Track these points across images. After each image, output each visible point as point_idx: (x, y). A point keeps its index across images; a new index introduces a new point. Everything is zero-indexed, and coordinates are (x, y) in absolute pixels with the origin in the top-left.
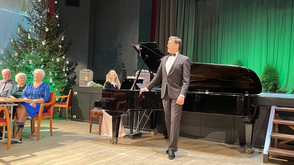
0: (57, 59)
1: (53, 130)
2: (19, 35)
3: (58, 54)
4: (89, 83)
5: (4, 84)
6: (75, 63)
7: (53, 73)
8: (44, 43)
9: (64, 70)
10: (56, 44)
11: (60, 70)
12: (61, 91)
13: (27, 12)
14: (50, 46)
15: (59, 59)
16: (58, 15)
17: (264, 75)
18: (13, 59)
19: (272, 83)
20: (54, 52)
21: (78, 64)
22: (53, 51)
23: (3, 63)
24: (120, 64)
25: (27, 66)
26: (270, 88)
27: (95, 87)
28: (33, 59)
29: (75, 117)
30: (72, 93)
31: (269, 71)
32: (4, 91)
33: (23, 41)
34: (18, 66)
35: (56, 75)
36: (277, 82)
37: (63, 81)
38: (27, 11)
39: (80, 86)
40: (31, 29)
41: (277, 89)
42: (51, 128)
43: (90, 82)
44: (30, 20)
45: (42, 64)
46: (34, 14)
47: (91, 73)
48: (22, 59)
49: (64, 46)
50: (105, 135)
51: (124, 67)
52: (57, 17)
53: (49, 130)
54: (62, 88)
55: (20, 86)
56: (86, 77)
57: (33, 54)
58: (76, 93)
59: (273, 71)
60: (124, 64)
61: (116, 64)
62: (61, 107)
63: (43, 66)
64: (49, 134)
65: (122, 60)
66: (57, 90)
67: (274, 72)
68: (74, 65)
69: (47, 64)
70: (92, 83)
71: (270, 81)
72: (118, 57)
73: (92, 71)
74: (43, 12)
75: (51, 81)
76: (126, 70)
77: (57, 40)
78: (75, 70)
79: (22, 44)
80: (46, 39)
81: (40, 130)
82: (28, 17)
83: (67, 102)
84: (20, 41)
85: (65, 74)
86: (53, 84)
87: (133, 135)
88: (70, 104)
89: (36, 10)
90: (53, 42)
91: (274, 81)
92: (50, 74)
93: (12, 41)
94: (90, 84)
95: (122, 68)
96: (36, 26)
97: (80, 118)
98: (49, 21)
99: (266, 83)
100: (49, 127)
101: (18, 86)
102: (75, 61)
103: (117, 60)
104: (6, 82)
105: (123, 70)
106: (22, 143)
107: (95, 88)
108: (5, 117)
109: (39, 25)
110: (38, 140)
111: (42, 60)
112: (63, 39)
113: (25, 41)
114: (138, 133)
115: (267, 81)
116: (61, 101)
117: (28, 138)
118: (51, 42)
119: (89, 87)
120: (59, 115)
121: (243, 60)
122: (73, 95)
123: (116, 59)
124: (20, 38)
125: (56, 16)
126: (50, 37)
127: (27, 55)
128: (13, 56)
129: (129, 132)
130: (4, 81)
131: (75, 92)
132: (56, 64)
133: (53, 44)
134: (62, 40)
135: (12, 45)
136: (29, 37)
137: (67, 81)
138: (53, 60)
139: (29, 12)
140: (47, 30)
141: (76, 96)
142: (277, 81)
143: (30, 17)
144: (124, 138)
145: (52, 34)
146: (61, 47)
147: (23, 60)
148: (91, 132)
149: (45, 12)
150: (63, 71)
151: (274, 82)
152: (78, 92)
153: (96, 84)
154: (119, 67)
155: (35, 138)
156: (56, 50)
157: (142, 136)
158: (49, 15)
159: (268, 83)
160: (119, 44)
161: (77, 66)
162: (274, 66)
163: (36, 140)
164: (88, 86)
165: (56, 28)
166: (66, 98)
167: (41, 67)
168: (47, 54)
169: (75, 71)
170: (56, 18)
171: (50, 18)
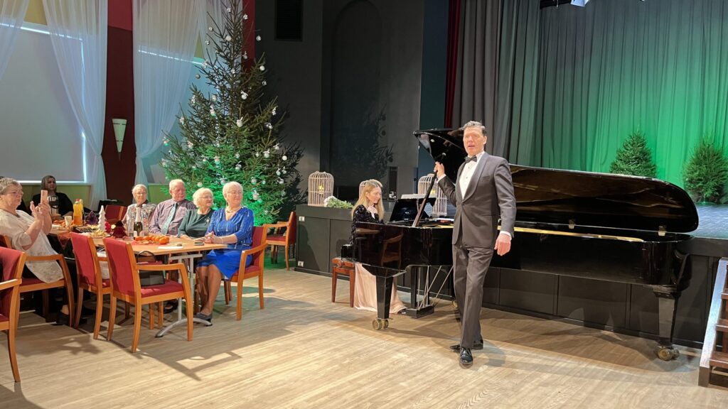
0: (265, 152)
1: (265, 295)
2: (194, 107)
3: (266, 142)
4: (326, 200)
5: (174, 208)
6: (296, 153)
7: (259, 180)
8: (239, 123)
9: (278, 173)
10: (261, 122)
11: (271, 172)
12: (275, 214)
13: (207, 63)
14: (251, 126)
15: (268, 152)
16: (264, 65)
17: (695, 167)
18: (185, 154)
19: (712, 183)
20: (259, 138)
21: (303, 155)
22: (258, 136)
23: (167, 163)
24: (384, 155)
25: (211, 167)
26: (708, 194)
27: (338, 207)
28: (221, 156)
29: (302, 264)
30: (295, 218)
31: (705, 158)
32: (174, 221)
33: (202, 119)
34: (194, 167)
35: (264, 182)
36: (724, 182)
37: (277, 194)
38: (207, 60)
39: (309, 204)
40: (213, 94)
41: (723, 196)
42: (261, 290)
43: (329, 198)
44: (212, 78)
45: (237, 163)
46: (219, 66)
47: (330, 179)
48: (200, 154)
49: (277, 125)
50: (362, 308)
51: (391, 160)
52: (262, 68)
53: (258, 294)
54: (276, 209)
55: (203, 212)
56: (320, 188)
57: (221, 145)
58: (303, 219)
59: (716, 157)
60: (392, 153)
61: (375, 154)
62: (275, 246)
63: (240, 166)
64: (259, 306)
65: (387, 147)
66: (266, 212)
67: (717, 159)
68: (296, 156)
69: (246, 163)
70: (332, 199)
71: (707, 180)
72: (379, 139)
73: (331, 176)
74: (235, 61)
75: (255, 195)
76: (395, 168)
77: (263, 115)
78: (297, 166)
79: (199, 125)
80: (243, 113)
81: (243, 295)
82: (208, 72)
83: (287, 234)
84: (196, 119)
85: (279, 180)
86: (260, 201)
87: (417, 311)
88: (292, 239)
89: (221, 56)
90: (257, 118)
91: (716, 180)
92: (254, 181)
93: (182, 120)
94: (329, 201)
95: (388, 162)
96: (223, 89)
97: (312, 267)
98: (247, 78)
99: (698, 183)
100: (257, 286)
101: (199, 212)
102: (296, 150)
103: (377, 146)
104: (177, 204)
105: (391, 168)
106: (212, 325)
107: (339, 209)
108: (180, 281)
109: (228, 86)
110: (239, 319)
111: (237, 156)
112: (274, 113)
113: (204, 118)
114: (427, 306)
115: (701, 180)
116: (275, 233)
117: (221, 313)
118: (253, 119)
119: (327, 208)
120: (272, 260)
121: (645, 134)
122: (298, 223)
123: (376, 144)
124: (195, 114)
125: (259, 67)
126: (250, 110)
127: (209, 147)
128: (184, 149)
129: (407, 299)
130: (172, 201)
131: (300, 217)
132: (263, 162)
133: (256, 122)
134: (272, 114)
135: (183, 128)
136: (213, 113)
137: (283, 193)
138: (257, 155)
139: (209, 62)
140: (244, 96)
141: (304, 224)
142: (725, 179)
143: (213, 71)
144: (399, 316)
145: (254, 103)
146: (270, 127)
147: (203, 156)
148: (336, 300)
149: (238, 60)
150: (276, 174)
151: (717, 182)
152: (305, 217)
153: (340, 202)
154: (382, 159)
155: (233, 314)
156: (261, 134)
157: (436, 310)
158: (247, 65)
159: (703, 183)
160: (382, 113)
161: (301, 159)
162: (718, 147)
163: (236, 318)
164: (325, 205)
165: (261, 89)
166: (284, 229)
167: (236, 168)
168: (245, 143)
169: (296, 168)
170: (260, 70)
171: (249, 71)
